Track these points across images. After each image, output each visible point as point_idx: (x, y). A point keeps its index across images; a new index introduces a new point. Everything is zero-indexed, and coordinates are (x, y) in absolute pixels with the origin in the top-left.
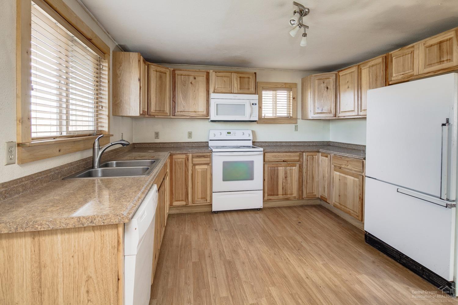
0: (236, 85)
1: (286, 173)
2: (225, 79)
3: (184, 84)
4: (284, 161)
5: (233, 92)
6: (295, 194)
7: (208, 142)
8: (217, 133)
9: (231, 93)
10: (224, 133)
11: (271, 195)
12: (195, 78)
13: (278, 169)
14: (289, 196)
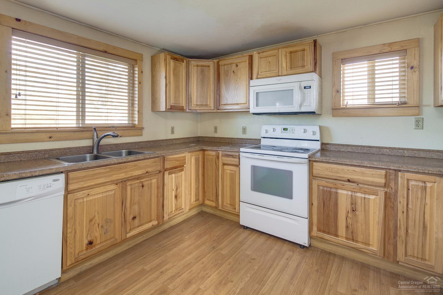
0: (284, 65)
1: (353, 203)
2: (270, 59)
3: (227, 74)
4: (349, 181)
5: (280, 74)
6: (375, 246)
7: (260, 140)
8: (270, 128)
9: (279, 76)
10: (279, 128)
11: (324, 232)
12: (237, 66)
13: (337, 193)
14: (360, 245)
